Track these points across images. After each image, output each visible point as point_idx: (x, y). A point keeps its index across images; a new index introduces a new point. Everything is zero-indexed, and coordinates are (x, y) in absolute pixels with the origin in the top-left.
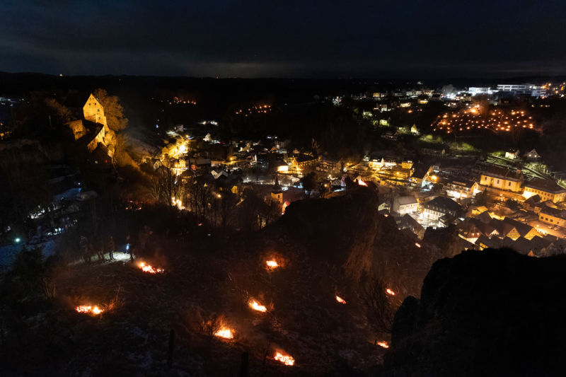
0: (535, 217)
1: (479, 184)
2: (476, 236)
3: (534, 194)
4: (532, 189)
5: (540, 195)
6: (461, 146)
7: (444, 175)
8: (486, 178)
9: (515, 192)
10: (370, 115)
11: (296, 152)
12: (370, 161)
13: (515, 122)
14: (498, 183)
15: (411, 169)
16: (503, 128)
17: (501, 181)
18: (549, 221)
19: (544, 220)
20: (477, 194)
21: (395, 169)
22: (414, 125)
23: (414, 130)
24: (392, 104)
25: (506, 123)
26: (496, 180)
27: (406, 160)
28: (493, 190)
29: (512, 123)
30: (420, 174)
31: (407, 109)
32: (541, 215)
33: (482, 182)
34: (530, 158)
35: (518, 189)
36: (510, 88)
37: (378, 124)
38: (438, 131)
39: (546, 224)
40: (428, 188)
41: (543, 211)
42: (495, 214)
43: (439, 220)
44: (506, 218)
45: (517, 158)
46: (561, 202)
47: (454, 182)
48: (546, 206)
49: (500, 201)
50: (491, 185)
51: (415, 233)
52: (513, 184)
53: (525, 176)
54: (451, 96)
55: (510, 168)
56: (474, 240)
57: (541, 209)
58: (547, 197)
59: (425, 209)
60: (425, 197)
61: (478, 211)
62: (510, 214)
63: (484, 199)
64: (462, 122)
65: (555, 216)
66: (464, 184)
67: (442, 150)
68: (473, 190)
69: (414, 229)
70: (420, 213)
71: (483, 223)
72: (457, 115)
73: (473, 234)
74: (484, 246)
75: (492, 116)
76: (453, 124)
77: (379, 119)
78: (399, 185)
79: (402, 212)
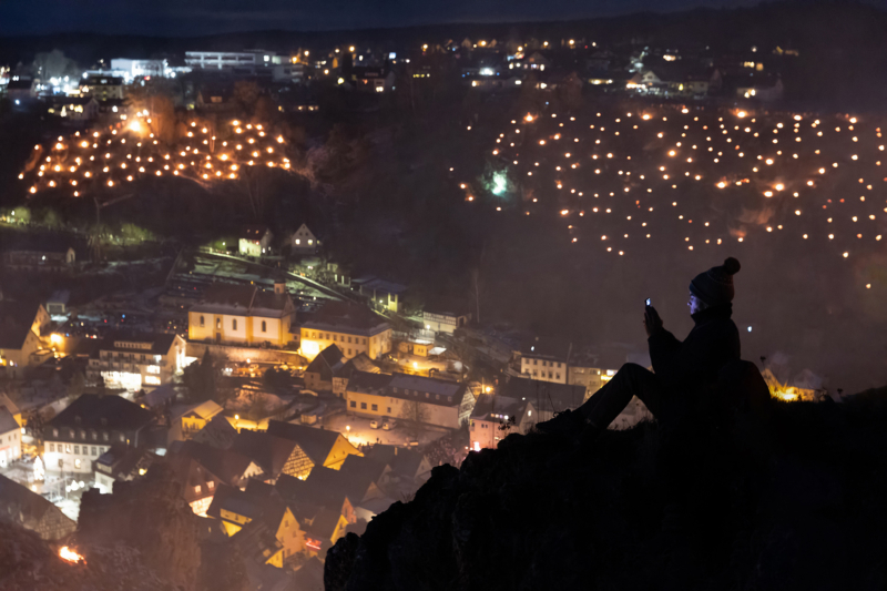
0: (333, 405)
1: (186, 338)
2: (205, 494)
3: (324, 344)
4: (317, 332)
5: (338, 343)
6: (117, 233)
7: (87, 328)
8: (202, 321)
9: (276, 347)
13: (246, 154)
14: (236, 327)
16: (219, 174)
17: (241, 320)
18: (369, 411)
19: (358, 409)
20: (186, 370)
25: (225, 157)
26: (227, 320)
28: (226, 350)
29: (242, 157)
32: (351, 396)
33: (194, 332)
34: (298, 248)
35: (287, 338)
36: (217, 60)
38: (45, 193)
39: (362, 420)
41: (352, 387)
42: (243, 417)
43: (94, 468)
44: (271, 423)
45: (268, 253)
46: (384, 356)
47: (117, 344)
48: (356, 372)
49: (247, 379)
50: (218, 335)
51: (27, 527)
52: (273, 324)
53: (295, 298)
54: (66, 85)
55: (257, 283)
56: (201, 507)
57: (346, 381)
58: (354, 347)
59: (47, 444)
60: (39, 407)
61: (198, 417)
62: (280, 410)
63: (206, 380)
64: (109, 163)
65: (380, 394)
66: (148, 346)
67: (65, 251)
68: (174, 360)
69: (22, 517)
70: (33, 461)
71: (217, 451)
72: (92, 140)
73: (198, 489)
74: (232, 516)
75: (187, 141)
76: (83, 168)
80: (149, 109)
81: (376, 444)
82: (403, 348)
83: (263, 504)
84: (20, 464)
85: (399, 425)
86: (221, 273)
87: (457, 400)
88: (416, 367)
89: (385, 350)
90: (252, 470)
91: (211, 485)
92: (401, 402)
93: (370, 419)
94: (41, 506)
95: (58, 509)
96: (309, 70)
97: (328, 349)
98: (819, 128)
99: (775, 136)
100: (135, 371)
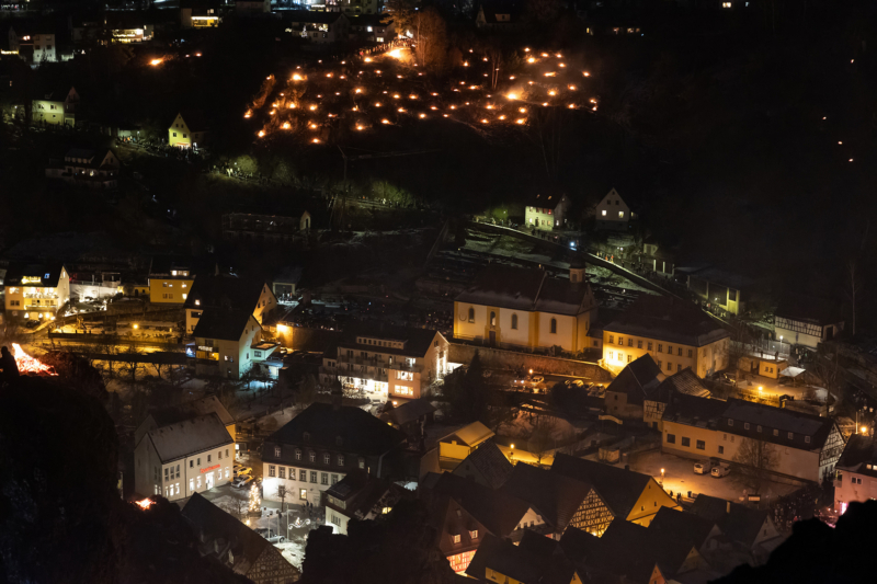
0: (644, 438)
1: (450, 338)
2: (465, 547)
3: (635, 354)
4: (626, 337)
5: (653, 354)
7: (321, 316)
8: (472, 314)
9: (569, 355)
12: (8, 283)
13: (540, 92)
14: (515, 327)
15: (189, 303)
16: (503, 117)
17: (523, 316)
18: (693, 449)
19: (678, 445)
20: (448, 378)
21: (121, 309)
22: (179, 120)
23: (178, 140)
24: (77, 33)
26: (505, 315)
27: (162, 271)
28: (503, 356)
30: (225, 323)
31: (139, 49)
32: (668, 427)
33: (460, 330)
34: (604, 221)
35: (583, 343)
37: (28, 119)
38: (277, 137)
39: (683, 463)
40: (266, 378)
41: (671, 414)
42: (521, 448)
43: (324, 502)
44: (557, 458)
45: (563, 226)
46: (718, 374)
47: (361, 339)
48: (677, 394)
49: (528, 396)
50: (493, 335)
51: (239, 571)
52: (566, 323)
53: (600, 291)
55: (547, 267)
56: (461, 563)
57: (663, 406)
58: (675, 360)
59: (266, 466)
60: (258, 416)
61: (461, 443)
62: (569, 441)
63: (476, 392)
64: (360, 100)
65: (709, 427)
66: (399, 345)
67: (300, 215)
68: (433, 365)
69: (232, 558)
70: (248, 487)
73: (457, 539)
74: (500, 579)
75: (460, 73)
76: (326, 106)
77: (29, 98)
78: (149, 378)
79: (173, 491)
80: (414, 29)
81: (700, 495)
82: (745, 365)
83: (543, 565)
84: (234, 488)
85: (734, 472)
86: (498, 252)
87: (817, 442)
88: (762, 392)
89: (718, 367)
91: (474, 534)
92: (738, 439)
93: (695, 461)
94: (257, 546)
95: (278, 552)
97: (639, 360)
100: (381, 377)
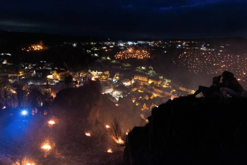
0: (152, 90)
2: (134, 100)
3: (152, 82)
4: (151, 80)
5: (154, 82)
6: (126, 64)
7: (121, 76)
9: (145, 82)
10: (90, 51)
11: (56, 68)
12: (91, 71)
13: (144, 55)
14: (140, 78)
15: (109, 74)
16: (140, 58)
17: (141, 77)
18: (157, 91)
19: (156, 91)
20: (133, 83)
21: (102, 75)
22: (108, 56)
23: (108, 58)
24: (99, 47)
25: (141, 56)
26: (139, 77)
27: (106, 71)
28: (139, 81)
29: (143, 56)
30: (112, 77)
31: (105, 49)
32: (155, 89)
33: (135, 78)
34: (150, 68)
35: (147, 80)
36: (142, 42)
37: (94, 56)
38: (118, 58)
39: (156, 93)
40: (116, 82)
41: (155, 88)
42: (140, 90)
43: (121, 94)
44: (144, 92)
45: (146, 69)
46: (160, 84)
47: (125, 79)
48: (156, 86)
49: (141, 85)
50: (138, 79)
51: (112, 101)
52: (145, 78)
53: (149, 75)
54: (122, 45)
55: (144, 73)
56: (134, 101)
58: (156, 83)
59: (115, 91)
60: (115, 86)
61: (134, 89)
62: (145, 90)
63: (136, 85)
64: (126, 55)
65: (159, 89)
66: (129, 80)
67: (120, 66)
69: (111, 99)
71: (136, 94)
72: (124, 52)
74: (137, 103)
75: (136, 53)
76: (123, 56)
77: (94, 54)
78: (104, 81)
79: (106, 93)
80: (132, 48)
81: (158, 96)
82: (163, 84)
83: (142, 102)
84: (112, 93)
85: (161, 94)
86: (139, 71)
87: (170, 92)
88: (164, 86)
90: (141, 97)
92: (162, 91)
94: (114, 98)
95: (116, 99)
96: (154, 44)
98: (232, 57)
99: (224, 58)
100: (127, 83)
